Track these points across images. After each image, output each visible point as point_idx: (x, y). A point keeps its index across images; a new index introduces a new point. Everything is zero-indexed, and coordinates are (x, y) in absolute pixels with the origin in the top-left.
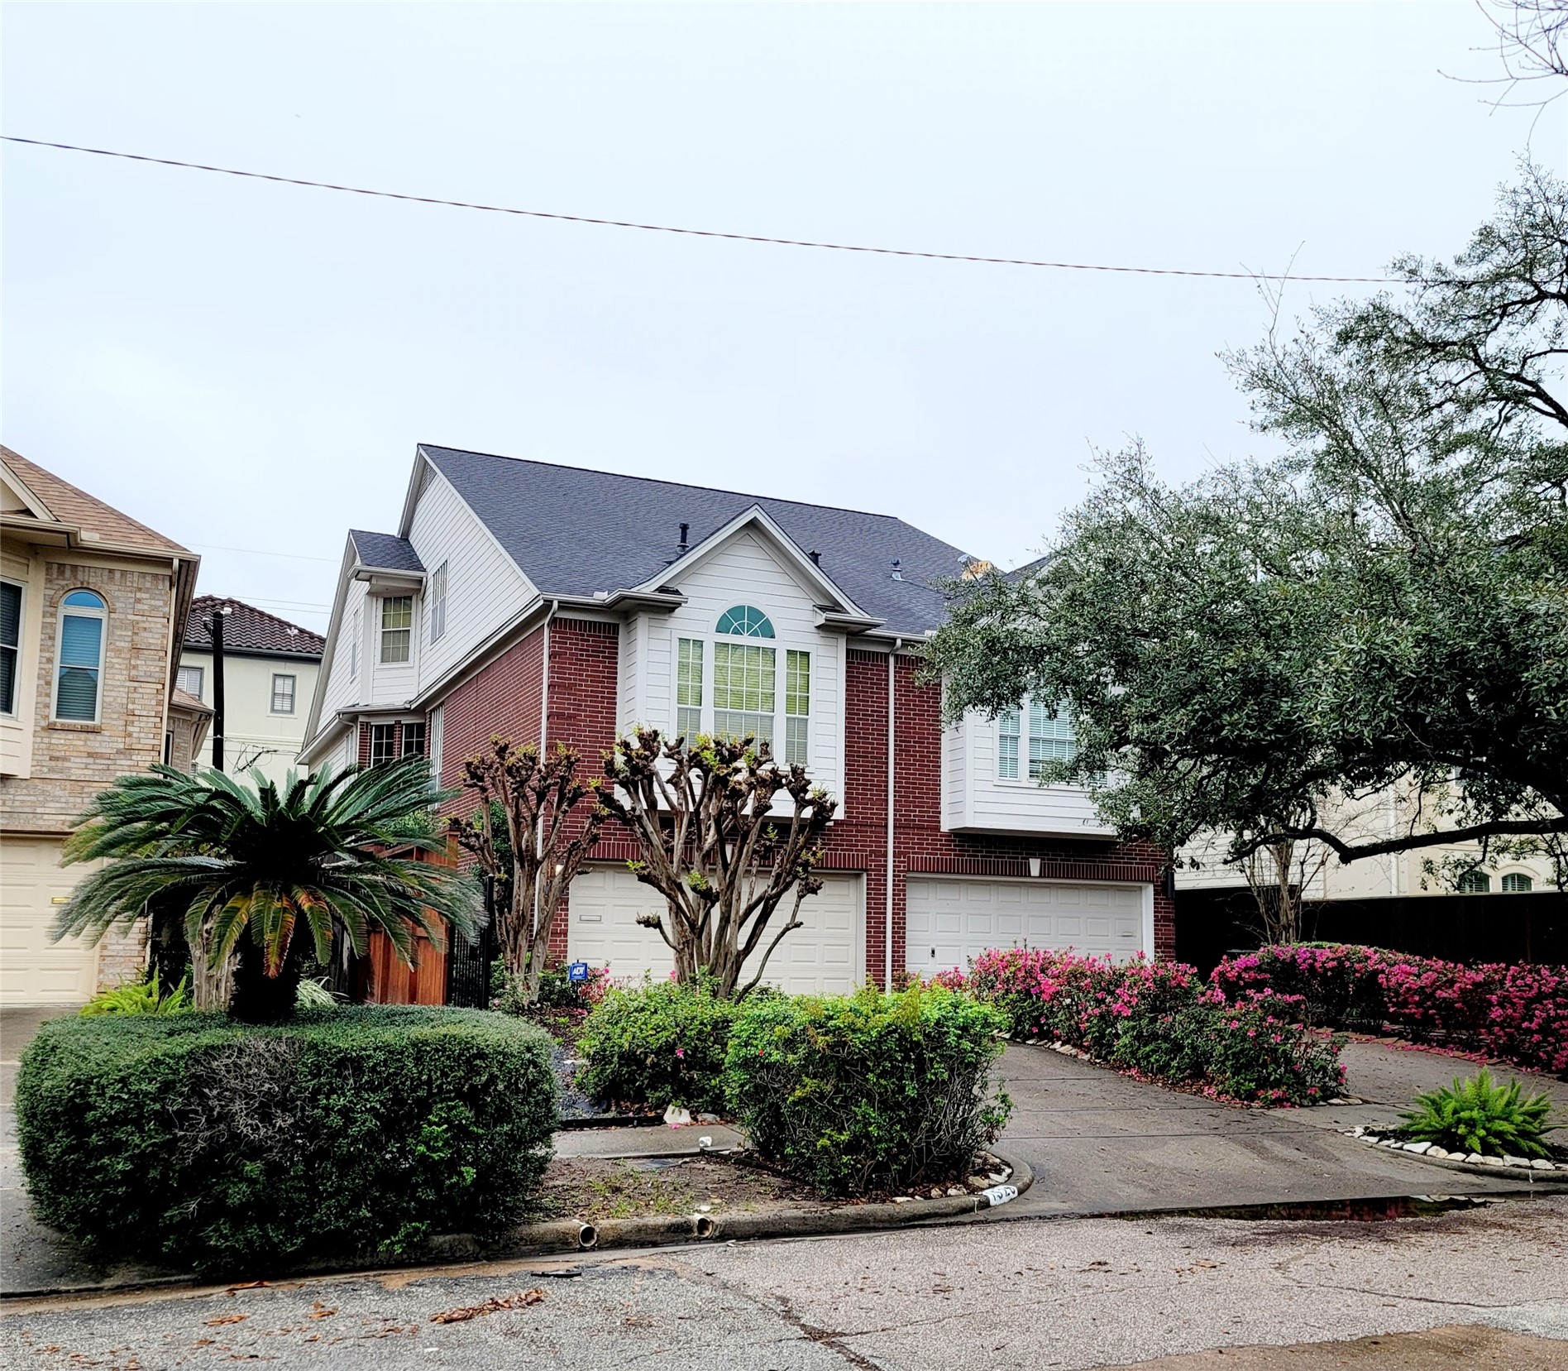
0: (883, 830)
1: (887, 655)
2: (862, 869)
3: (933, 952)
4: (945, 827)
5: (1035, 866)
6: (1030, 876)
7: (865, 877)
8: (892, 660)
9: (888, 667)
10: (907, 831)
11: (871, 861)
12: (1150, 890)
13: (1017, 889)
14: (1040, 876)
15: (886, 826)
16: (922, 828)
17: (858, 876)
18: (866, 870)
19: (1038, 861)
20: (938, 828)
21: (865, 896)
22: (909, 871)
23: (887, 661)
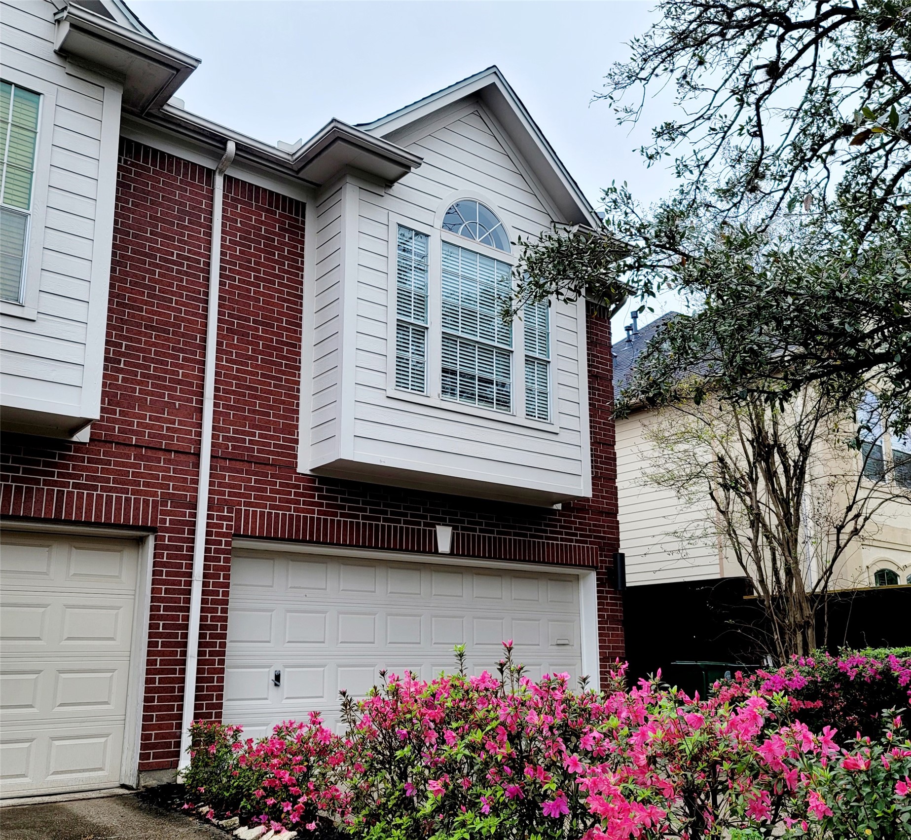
0: (192, 459)
1: (210, 173)
2: (145, 528)
3: (278, 678)
4: (306, 463)
5: (444, 537)
6: (436, 552)
7: (151, 542)
8: (219, 181)
9: (212, 191)
10: (238, 465)
11: (163, 513)
12: (592, 579)
13: (415, 575)
14: (451, 554)
15: (198, 455)
16: (265, 463)
17: (140, 542)
18: (153, 530)
19: (449, 530)
20: (293, 466)
21: (149, 577)
22: (237, 535)
23: (211, 182)
